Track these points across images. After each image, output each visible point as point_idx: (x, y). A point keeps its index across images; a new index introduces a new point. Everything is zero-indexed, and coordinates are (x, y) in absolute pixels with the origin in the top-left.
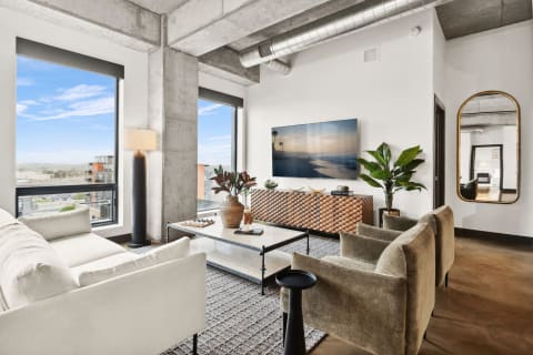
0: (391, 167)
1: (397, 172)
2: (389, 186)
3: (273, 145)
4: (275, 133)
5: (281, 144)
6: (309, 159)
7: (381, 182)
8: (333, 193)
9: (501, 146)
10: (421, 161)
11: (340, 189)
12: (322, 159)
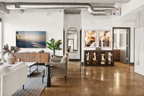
0: (55, 45)
1: (56, 46)
2: (54, 49)
3: (16, 37)
4: (17, 33)
5: (20, 37)
6: (30, 42)
7: (52, 48)
8: (39, 52)
9: (73, 39)
10: (61, 43)
11: (41, 51)
12: (35, 42)
